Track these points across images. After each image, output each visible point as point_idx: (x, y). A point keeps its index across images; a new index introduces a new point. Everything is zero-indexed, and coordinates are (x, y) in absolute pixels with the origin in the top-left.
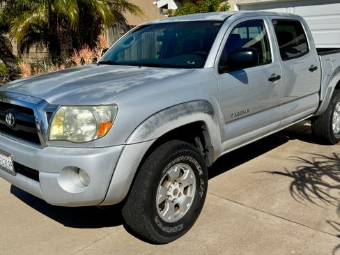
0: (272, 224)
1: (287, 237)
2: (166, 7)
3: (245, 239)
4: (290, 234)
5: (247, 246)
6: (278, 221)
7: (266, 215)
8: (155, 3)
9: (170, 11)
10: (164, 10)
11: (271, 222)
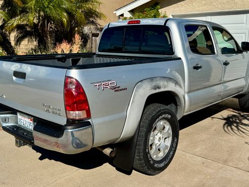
0: (194, 161)
1: (205, 168)
2: (122, 15)
3: (177, 169)
4: (207, 166)
5: (178, 174)
6: (199, 159)
7: (191, 155)
8: (115, 12)
9: (125, 19)
10: (121, 17)
11: (195, 159)
